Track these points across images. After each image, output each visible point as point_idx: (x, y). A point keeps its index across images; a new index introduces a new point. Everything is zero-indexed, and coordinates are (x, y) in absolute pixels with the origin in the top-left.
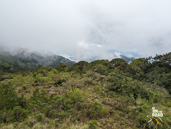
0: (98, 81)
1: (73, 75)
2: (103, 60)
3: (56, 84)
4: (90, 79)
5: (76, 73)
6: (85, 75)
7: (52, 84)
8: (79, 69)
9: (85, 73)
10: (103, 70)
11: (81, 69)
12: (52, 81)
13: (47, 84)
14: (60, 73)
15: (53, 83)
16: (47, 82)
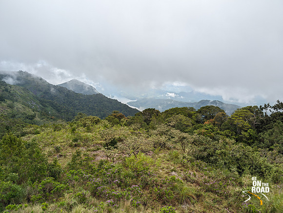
0: (176, 142)
1: (135, 131)
2: (185, 108)
3: (107, 145)
4: (163, 139)
5: (139, 128)
6: (155, 132)
7: (101, 144)
8: (145, 121)
9: (154, 128)
10: (185, 125)
11: (147, 121)
12: (100, 140)
13: (93, 145)
14: (114, 128)
16: (93, 141)
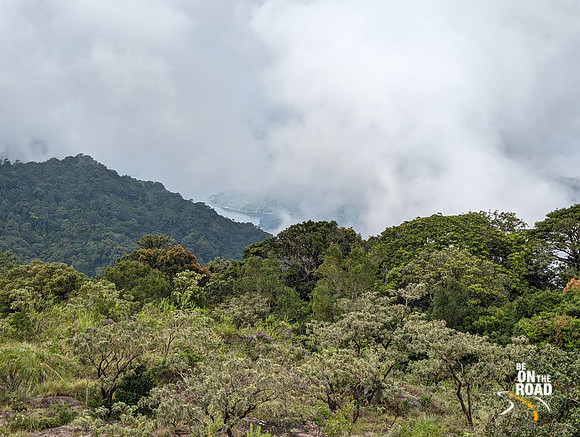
1: (243, 332)
3: (106, 397)
4: (370, 363)
6: (334, 329)
7: (79, 394)
10: (477, 295)
12: (78, 376)
13: (39, 399)
14: (144, 317)
15: (83, 388)
16: (42, 379)
